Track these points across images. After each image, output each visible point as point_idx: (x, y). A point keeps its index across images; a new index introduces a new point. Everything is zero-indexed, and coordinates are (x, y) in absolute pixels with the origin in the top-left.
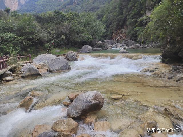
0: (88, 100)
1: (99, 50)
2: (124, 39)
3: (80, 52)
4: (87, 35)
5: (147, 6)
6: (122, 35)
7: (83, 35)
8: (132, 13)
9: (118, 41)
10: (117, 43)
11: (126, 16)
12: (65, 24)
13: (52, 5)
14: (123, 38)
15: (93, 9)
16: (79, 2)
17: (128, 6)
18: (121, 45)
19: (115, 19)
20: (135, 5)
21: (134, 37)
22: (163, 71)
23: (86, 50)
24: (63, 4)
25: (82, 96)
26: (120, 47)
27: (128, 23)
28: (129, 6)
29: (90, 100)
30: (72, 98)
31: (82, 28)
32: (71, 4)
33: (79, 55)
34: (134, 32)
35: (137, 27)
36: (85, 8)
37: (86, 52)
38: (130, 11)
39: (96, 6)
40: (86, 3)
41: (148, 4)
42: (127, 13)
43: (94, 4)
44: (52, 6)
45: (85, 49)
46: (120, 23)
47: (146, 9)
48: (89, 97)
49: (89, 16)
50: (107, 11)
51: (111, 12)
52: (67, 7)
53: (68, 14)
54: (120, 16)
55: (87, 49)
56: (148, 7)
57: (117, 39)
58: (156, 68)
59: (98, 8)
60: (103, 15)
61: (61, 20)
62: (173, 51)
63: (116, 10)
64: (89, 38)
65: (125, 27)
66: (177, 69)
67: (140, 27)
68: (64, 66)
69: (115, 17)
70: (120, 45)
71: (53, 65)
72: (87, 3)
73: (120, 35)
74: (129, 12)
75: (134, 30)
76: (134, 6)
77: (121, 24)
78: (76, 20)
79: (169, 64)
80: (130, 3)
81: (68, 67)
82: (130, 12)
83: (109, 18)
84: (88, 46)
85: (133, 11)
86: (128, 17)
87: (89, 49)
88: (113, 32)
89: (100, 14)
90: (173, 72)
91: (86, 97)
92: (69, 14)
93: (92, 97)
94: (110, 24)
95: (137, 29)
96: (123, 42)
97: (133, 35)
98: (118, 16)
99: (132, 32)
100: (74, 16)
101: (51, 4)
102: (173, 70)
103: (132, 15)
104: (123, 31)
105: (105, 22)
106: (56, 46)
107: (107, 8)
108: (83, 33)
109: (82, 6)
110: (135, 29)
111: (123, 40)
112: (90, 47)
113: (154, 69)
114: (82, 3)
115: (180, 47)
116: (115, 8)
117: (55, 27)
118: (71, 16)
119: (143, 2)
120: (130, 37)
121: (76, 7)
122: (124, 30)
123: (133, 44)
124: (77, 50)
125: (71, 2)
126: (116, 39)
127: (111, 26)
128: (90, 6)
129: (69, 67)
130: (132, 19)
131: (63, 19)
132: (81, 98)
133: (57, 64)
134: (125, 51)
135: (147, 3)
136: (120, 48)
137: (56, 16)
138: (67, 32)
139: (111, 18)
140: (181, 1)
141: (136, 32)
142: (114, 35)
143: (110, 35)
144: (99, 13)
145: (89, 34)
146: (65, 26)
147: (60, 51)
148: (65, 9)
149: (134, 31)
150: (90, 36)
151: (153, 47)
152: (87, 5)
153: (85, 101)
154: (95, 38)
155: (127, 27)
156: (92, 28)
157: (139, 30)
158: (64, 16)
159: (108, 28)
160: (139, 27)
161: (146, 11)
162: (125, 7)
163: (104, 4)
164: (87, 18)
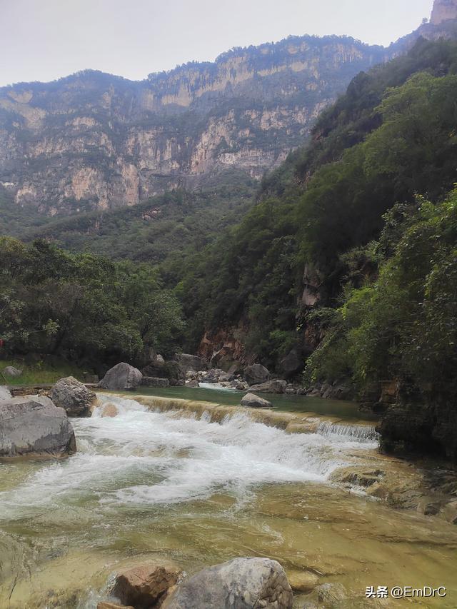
0: (247, 599)
1: (160, 385)
2: (237, 359)
3: (96, 385)
4: (127, 331)
5: (307, 278)
6: (230, 345)
7: (116, 328)
8: (265, 288)
9: (216, 363)
10: (214, 367)
11: (248, 294)
12: (64, 285)
13: (11, 218)
14: (234, 356)
15: (147, 256)
16: (105, 228)
17: (253, 268)
18: (227, 375)
19: (213, 296)
20: (275, 270)
21: (269, 357)
22: (403, 484)
23: (120, 379)
24: (52, 223)
25: (217, 580)
26: (225, 383)
27: (251, 314)
28: (258, 268)
29: (251, 597)
30: (139, 583)
31: (116, 307)
32: (78, 229)
33: (97, 394)
34: (269, 343)
35: (278, 331)
36: (122, 248)
37: (119, 388)
38: (259, 283)
39: (157, 248)
40: (128, 234)
41: (308, 273)
42: (250, 287)
43: (152, 243)
44: (10, 222)
45: (120, 375)
46: (228, 311)
47: (303, 286)
48: (249, 586)
49: (142, 273)
50: (190, 269)
51: (202, 276)
52: (63, 233)
53: (78, 258)
54: (228, 291)
55: (125, 377)
56: (309, 282)
57: (215, 354)
58: (378, 473)
59: (164, 257)
60: (176, 278)
61: (52, 271)
62: (414, 421)
63: (218, 271)
64: (133, 341)
65: (241, 323)
66: (442, 481)
67: (286, 330)
68: (50, 436)
69: (214, 291)
70: (223, 375)
71: (10, 429)
72: (130, 236)
73: (225, 346)
74: (255, 285)
75: (270, 338)
76: (270, 270)
77: (231, 315)
78: (102, 281)
79: (408, 461)
80: (260, 261)
81: (66, 440)
82: (260, 285)
83: (195, 290)
84: (132, 369)
85: (268, 285)
86: (251, 297)
87: (131, 378)
88: (204, 333)
89: (168, 274)
90: (433, 490)
91: (234, 584)
92: (82, 258)
93: (260, 586)
94: (197, 307)
95: (276, 334)
96: (234, 368)
97: (264, 349)
98: (224, 289)
99: (262, 341)
100: (100, 268)
101: (10, 214)
102: (431, 483)
103: (263, 294)
104: (236, 336)
105: (184, 299)
106: (9, 354)
107: (192, 262)
108: (116, 321)
109: (115, 242)
110: (271, 334)
111: (233, 360)
112: (137, 372)
113: (371, 474)
114: (115, 232)
115: (433, 409)
116: (217, 267)
117: (24, 289)
118: (87, 263)
119: (295, 267)
120: (255, 356)
121: (95, 239)
122: (239, 330)
123: (267, 377)
124: (85, 376)
125: (79, 223)
126: (210, 354)
127: (198, 313)
128: (139, 245)
129: (70, 441)
130: (266, 304)
131: (58, 268)
132: (211, 589)
133: (25, 424)
134: (259, 399)
135: (306, 270)
136: (224, 386)
137: (37, 256)
138: (65, 311)
139: (201, 290)
140: (445, 294)
141: (275, 343)
142: (205, 340)
143: (193, 339)
144: (166, 269)
145: (135, 328)
146: (62, 290)
147: (22, 374)
148: (56, 237)
149: (270, 341)
150: (137, 334)
151: (324, 396)
152: (131, 241)
153: (232, 600)
154: (150, 344)
155: (247, 322)
156: (147, 312)
157: (283, 340)
158: (64, 260)
159: (188, 317)
160: (282, 330)
161: (302, 292)
162: (247, 270)
163: (182, 248)
164: (135, 278)
